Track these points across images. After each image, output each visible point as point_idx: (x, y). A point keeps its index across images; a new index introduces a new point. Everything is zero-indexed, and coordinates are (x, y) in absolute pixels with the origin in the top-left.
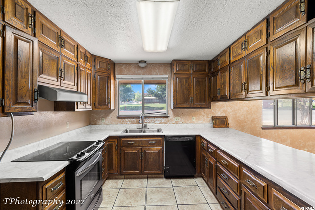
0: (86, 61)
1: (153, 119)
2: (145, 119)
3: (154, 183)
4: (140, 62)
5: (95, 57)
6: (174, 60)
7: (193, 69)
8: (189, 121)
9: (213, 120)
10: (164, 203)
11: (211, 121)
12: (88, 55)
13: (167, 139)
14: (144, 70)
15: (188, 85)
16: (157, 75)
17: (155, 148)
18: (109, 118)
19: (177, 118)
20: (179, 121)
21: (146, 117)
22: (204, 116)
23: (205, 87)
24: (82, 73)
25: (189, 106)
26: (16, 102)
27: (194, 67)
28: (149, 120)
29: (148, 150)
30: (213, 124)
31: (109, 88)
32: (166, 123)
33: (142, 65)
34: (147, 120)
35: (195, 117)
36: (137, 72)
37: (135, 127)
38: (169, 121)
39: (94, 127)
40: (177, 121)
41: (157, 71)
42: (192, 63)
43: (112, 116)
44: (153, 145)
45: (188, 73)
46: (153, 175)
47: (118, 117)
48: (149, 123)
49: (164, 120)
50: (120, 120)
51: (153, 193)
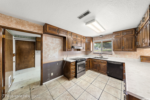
0: (83, 39)
1: (105, 55)
2: (102, 54)
3: (102, 75)
4: (100, 36)
5: (86, 37)
6: (113, 32)
7: (124, 34)
8: (124, 57)
9: (141, 58)
10: (101, 81)
11: (140, 58)
12: (84, 37)
13: (108, 62)
14: (102, 38)
15: (121, 41)
16: (107, 39)
17: (103, 64)
18: (91, 53)
19: (117, 55)
20: (118, 56)
21: (103, 54)
22: (134, 55)
23: (132, 41)
24: (82, 42)
25: (121, 50)
26: (69, 49)
27: (124, 33)
28: (104, 55)
29: (101, 64)
30: (141, 60)
31: (90, 45)
32: (111, 57)
33: (101, 37)
34: (103, 55)
35: (127, 55)
36: (99, 39)
37: (99, 56)
38: (112, 56)
39: (87, 55)
40: (117, 56)
41: (107, 37)
42: (124, 32)
43: (92, 53)
44: (102, 63)
45: (121, 36)
46: (103, 73)
47: (94, 53)
48: (104, 56)
49: (110, 55)
50: (94, 54)
51: (100, 77)
